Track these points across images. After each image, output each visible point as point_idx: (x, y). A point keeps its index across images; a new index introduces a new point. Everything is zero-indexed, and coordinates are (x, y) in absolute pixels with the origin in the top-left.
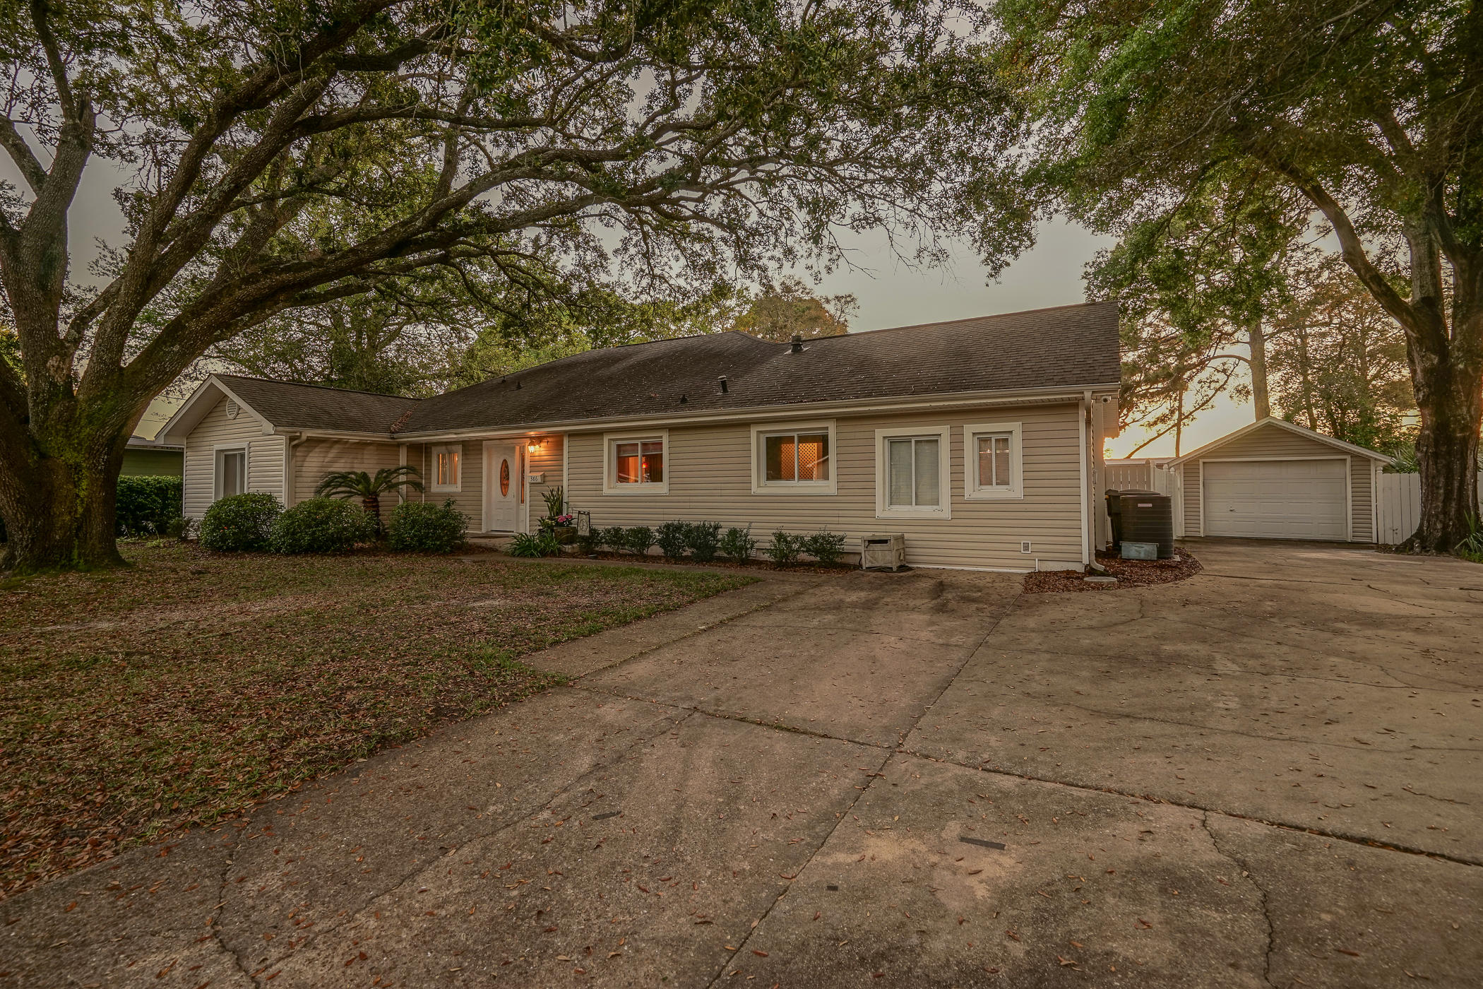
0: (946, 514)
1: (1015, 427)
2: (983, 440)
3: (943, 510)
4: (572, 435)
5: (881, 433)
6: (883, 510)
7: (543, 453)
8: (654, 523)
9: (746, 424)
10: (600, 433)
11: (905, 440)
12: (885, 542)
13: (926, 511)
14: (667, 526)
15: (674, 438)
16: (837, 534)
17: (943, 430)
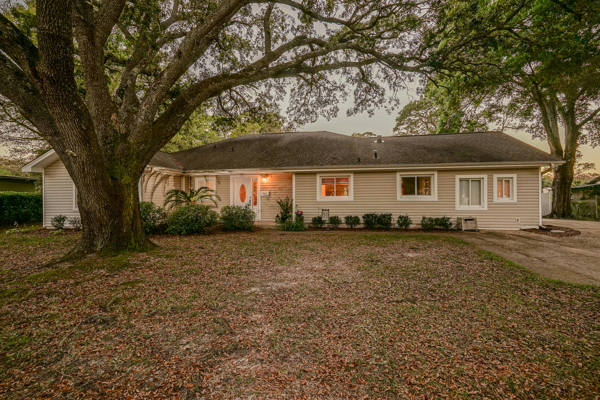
0: (486, 208)
1: (514, 176)
2: (500, 180)
3: (485, 206)
4: (297, 174)
5: (458, 177)
6: (458, 207)
7: (268, 182)
8: (360, 213)
9: (395, 172)
10: (315, 173)
11: (467, 180)
12: (473, 220)
13: (476, 207)
14: (365, 215)
15: (356, 176)
16: (448, 217)
17: (485, 176)
